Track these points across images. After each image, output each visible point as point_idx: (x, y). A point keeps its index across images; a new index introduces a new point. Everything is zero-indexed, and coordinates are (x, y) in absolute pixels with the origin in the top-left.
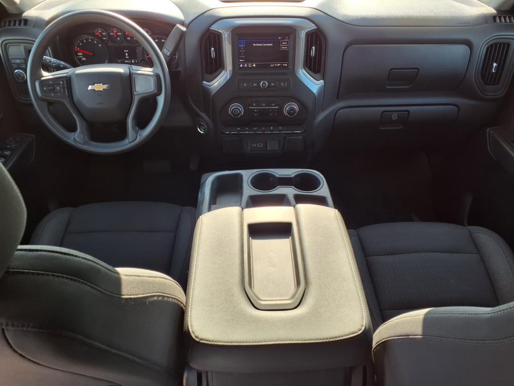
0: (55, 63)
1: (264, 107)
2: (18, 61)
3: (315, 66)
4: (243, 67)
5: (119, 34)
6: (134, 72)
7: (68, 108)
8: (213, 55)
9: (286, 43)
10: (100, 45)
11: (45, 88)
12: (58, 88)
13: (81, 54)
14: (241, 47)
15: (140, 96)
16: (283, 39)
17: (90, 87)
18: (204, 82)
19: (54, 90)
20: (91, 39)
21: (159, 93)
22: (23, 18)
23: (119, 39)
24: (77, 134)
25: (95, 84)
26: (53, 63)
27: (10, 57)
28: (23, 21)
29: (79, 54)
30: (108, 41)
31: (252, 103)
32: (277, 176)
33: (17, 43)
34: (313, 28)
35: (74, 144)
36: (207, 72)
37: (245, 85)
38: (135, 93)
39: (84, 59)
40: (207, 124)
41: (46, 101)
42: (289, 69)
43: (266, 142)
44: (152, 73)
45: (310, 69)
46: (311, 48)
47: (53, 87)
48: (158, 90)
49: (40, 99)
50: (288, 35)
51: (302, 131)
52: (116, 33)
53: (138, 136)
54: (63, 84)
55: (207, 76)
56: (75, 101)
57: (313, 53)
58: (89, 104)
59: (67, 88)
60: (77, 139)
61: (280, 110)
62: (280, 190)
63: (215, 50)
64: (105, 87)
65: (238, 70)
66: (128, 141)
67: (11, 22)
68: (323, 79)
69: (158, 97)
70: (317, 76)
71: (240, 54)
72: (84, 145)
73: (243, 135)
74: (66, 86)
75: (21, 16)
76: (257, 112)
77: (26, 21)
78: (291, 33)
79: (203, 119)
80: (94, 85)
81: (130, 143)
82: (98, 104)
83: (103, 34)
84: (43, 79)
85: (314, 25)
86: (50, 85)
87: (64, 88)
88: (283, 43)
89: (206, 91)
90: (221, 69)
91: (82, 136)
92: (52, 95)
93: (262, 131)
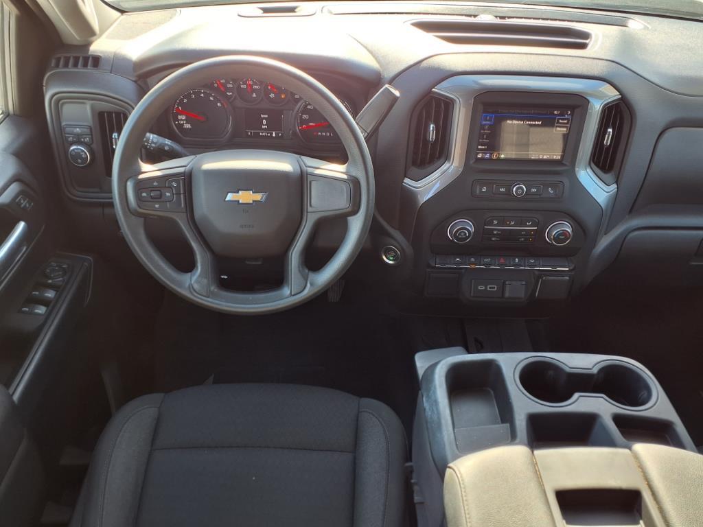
0: (155, 143)
1: (512, 227)
2: (78, 130)
3: (605, 160)
4: (482, 159)
5: (255, 87)
6: (310, 170)
7: (181, 230)
8: (432, 136)
9: (566, 121)
10: (219, 105)
11: (144, 194)
12: (168, 194)
13: (184, 117)
14: (485, 125)
15: (317, 216)
16: (562, 114)
17: (230, 197)
18: (407, 180)
19: (161, 196)
20: (203, 93)
21: (354, 212)
22: (90, 53)
23: (254, 95)
24: (194, 278)
25: (240, 192)
26: (153, 142)
27: (63, 123)
28: (91, 58)
29: (180, 117)
30: (235, 98)
31: (492, 220)
32: (568, 370)
33: (80, 98)
34: (615, 98)
35: (189, 295)
36: (414, 163)
37: (484, 189)
38: (310, 209)
39: (188, 126)
40: (402, 247)
41: (141, 217)
42: (565, 165)
43: (504, 283)
44: (345, 177)
45: (597, 165)
46: (605, 132)
47: (159, 192)
48: (354, 205)
49: (131, 213)
50: (573, 108)
51: (571, 268)
52: (251, 86)
53: (308, 285)
54: (178, 188)
55: (414, 170)
56: (196, 218)
57: (607, 140)
58: (223, 225)
59: (185, 194)
60: (196, 286)
61: (540, 233)
62: (581, 403)
63: (437, 129)
64: (258, 197)
65: (474, 163)
66: (289, 292)
67: (69, 62)
68: (617, 182)
69: (350, 219)
70: (609, 177)
71: (481, 136)
72: (208, 297)
73: (463, 271)
74: (182, 192)
75: (88, 50)
76: (497, 234)
77: (96, 61)
78: (579, 106)
79: (395, 240)
80: (238, 192)
81: (291, 295)
82: (241, 226)
83: (229, 86)
84: (141, 177)
85: (618, 93)
86: (154, 189)
87: (178, 194)
88: (561, 121)
89: (409, 196)
90: (442, 160)
91: (205, 281)
92: (157, 206)
93: (498, 265)
